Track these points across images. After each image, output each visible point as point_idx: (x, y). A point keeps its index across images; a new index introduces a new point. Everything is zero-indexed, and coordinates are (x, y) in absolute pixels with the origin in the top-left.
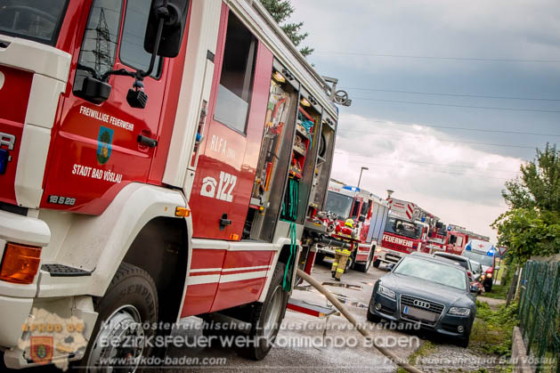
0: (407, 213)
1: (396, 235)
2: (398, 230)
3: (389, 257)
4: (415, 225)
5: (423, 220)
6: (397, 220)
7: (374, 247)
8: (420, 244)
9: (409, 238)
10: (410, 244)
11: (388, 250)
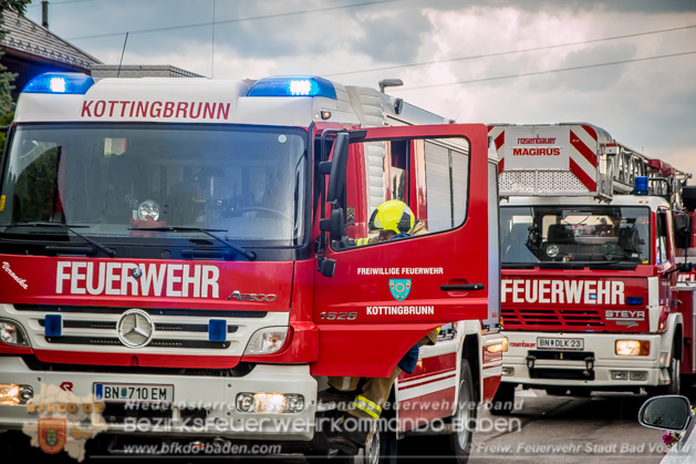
0: (575, 169)
1: (552, 270)
2: (552, 251)
3: (541, 364)
4: (613, 212)
5: (640, 188)
6: (540, 212)
7: (471, 342)
8: (653, 284)
9: (602, 269)
10: (613, 291)
11: (532, 338)
